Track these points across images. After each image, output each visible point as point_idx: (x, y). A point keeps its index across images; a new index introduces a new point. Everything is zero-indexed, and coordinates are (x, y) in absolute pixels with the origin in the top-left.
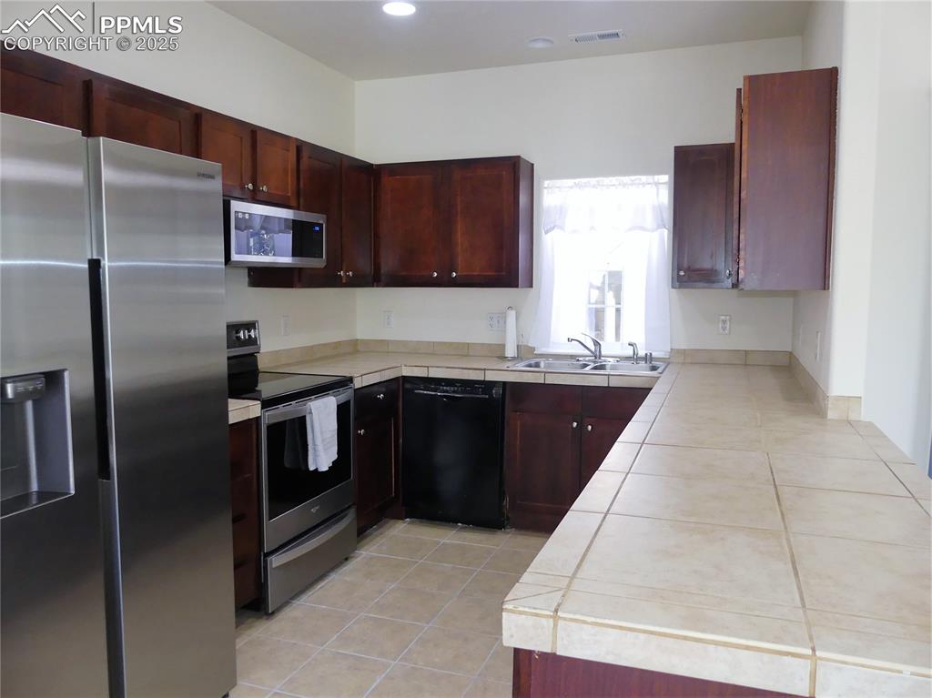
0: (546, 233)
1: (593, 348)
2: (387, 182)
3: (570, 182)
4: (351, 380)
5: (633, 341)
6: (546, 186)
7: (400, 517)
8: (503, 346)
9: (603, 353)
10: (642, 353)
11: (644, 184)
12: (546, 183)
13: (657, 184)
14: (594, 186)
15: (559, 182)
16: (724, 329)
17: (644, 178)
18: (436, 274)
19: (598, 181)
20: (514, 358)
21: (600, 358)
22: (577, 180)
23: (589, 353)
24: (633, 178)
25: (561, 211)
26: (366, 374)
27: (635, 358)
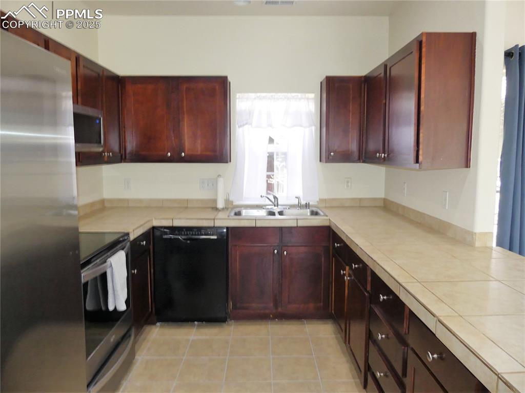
0: (239, 127)
1: (273, 200)
2: (130, 88)
3: (253, 95)
4: (128, 234)
5: (297, 196)
6: (238, 97)
7: (153, 323)
8: (215, 201)
9: (279, 203)
10: (303, 202)
11: (300, 99)
12: (238, 95)
13: (308, 99)
14: (269, 98)
15: (246, 95)
16: (348, 186)
17: (299, 95)
18: (169, 154)
19: (272, 96)
20: (223, 209)
21: (277, 206)
22: (258, 94)
23: (271, 203)
24: (294, 94)
25: (250, 113)
26: (135, 228)
27: (300, 206)
